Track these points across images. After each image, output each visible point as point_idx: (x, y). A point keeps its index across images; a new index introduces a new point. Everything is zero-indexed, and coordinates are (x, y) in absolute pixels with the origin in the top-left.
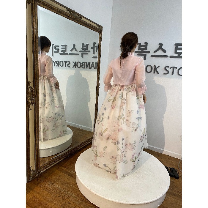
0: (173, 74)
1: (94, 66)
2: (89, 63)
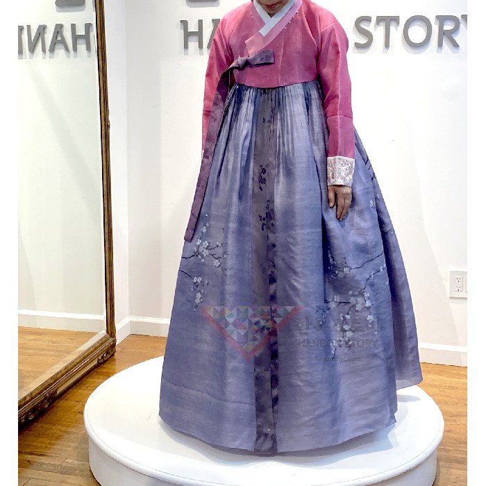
0: (387, 45)
1: (63, 42)
2: (42, 29)
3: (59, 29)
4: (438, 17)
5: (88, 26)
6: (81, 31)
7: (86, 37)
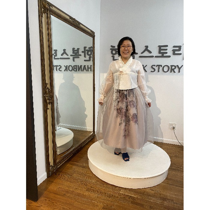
1: (86, 69)
2: (81, 66)
3: (85, 66)
4: (171, 66)
5: (91, 66)
6: (89, 67)
7: (91, 68)
